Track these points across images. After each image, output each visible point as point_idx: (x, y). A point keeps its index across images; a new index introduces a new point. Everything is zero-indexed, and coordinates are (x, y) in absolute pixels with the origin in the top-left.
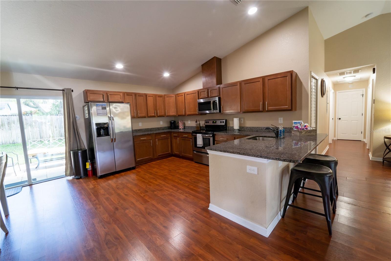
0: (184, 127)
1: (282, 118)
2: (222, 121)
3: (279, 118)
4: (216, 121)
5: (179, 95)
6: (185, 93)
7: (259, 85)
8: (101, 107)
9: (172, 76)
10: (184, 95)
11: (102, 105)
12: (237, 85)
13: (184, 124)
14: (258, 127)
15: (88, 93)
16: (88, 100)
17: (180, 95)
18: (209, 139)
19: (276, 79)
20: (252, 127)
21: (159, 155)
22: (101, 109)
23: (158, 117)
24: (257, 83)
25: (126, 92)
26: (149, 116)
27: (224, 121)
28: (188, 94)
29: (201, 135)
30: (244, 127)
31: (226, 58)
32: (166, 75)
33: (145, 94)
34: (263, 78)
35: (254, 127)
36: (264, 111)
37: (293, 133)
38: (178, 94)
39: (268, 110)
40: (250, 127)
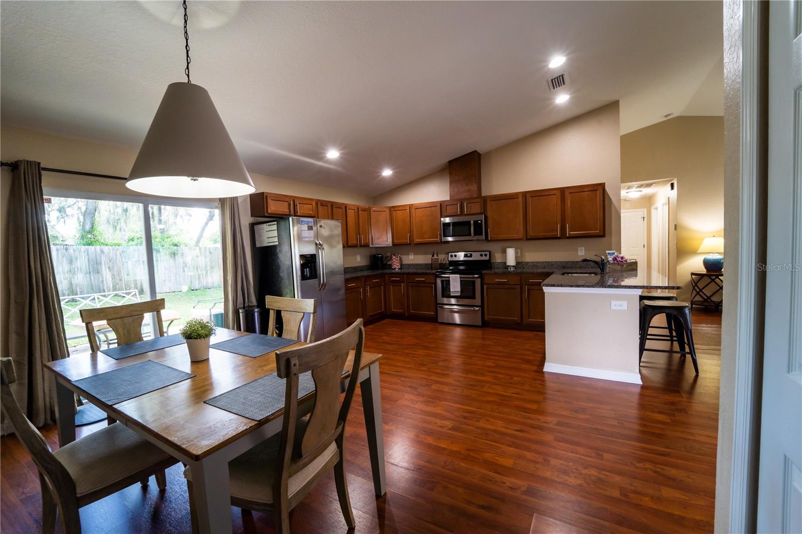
0: (401, 265)
1: (583, 248)
2: (483, 253)
3: (579, 249)
4: (471, 255)
5: (396, 209)
6: (411, 206)
7: (555, 200)
8: (307, 226)
9: (395, 175)
10: (408, 210)
11: (307, 223)
12: (518, 198)
13: (401, 260)
14: (545, 262)
15: (268, 200)
16: (269, 212)
17: (400, 208)
18: (474, 282)
19: (582, 193)
20: (536, 262)
21: (370, 316)
22: (306, 229)
23: (361, 246)
24: (552, 196)
25: (319, 200)
26: (349, 245)
27: (488, 253)
28: (418, 207)
29: (459, 275)
30: (523, 262)
31: (489, 153)
32: (387, 173)
33: (344, 204)
34: (562, 191)
35: (539, 262)
36: (563, 236)
37: (609, 268)
38: (393, 207)
39: (570, 236)
40: (532, 262)
